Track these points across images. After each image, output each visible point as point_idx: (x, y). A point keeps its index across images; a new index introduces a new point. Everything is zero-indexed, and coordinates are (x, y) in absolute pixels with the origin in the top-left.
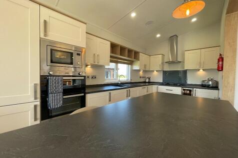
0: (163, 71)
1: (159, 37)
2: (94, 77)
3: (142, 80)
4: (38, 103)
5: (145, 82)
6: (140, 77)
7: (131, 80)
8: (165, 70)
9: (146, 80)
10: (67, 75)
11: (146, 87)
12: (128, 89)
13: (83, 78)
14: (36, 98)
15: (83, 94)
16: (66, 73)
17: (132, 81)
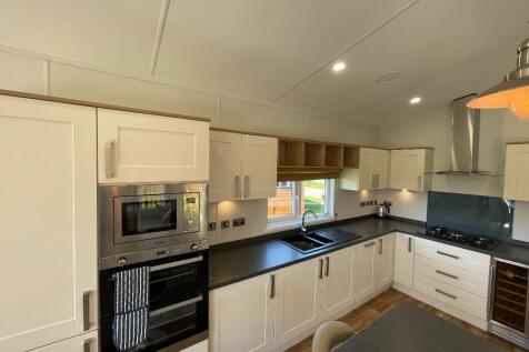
0: (430, 192)
1: (417, 105)
2: (239, 223)
3: (368, 211)
4: (94, 334)
5: (375, 216)
6: (362, 204)
7: (336, 215)
8: (434, 189)
9: (378, 209)
10: (162, 256)
11: (376, 240)
12: (323, 257)
13: (200, 258)
14: (87, 326)
15: (200, 298)
16: (158, 254)
17: (339, 219)
